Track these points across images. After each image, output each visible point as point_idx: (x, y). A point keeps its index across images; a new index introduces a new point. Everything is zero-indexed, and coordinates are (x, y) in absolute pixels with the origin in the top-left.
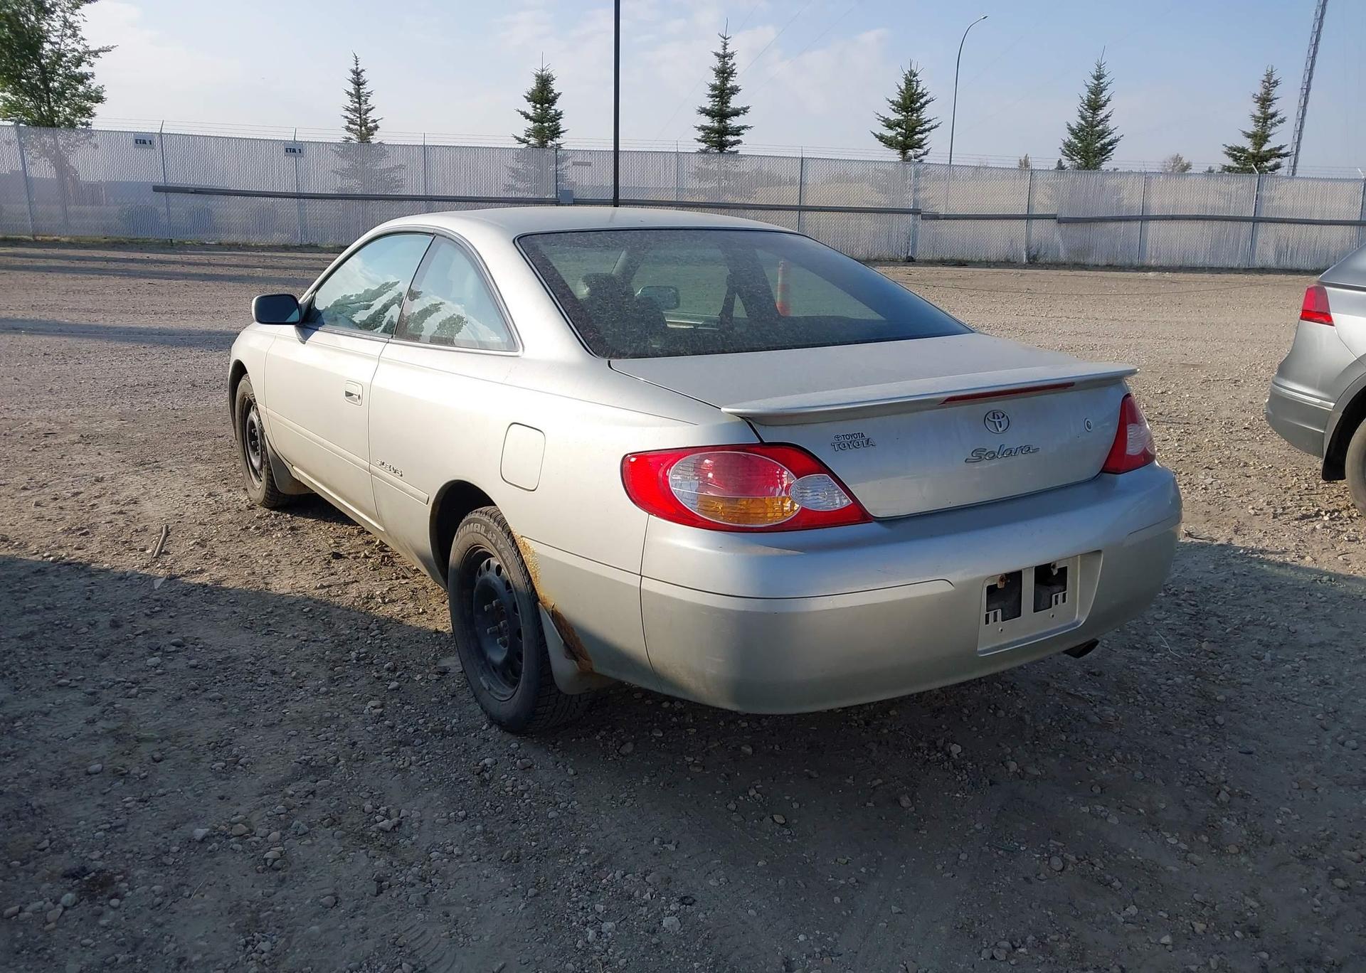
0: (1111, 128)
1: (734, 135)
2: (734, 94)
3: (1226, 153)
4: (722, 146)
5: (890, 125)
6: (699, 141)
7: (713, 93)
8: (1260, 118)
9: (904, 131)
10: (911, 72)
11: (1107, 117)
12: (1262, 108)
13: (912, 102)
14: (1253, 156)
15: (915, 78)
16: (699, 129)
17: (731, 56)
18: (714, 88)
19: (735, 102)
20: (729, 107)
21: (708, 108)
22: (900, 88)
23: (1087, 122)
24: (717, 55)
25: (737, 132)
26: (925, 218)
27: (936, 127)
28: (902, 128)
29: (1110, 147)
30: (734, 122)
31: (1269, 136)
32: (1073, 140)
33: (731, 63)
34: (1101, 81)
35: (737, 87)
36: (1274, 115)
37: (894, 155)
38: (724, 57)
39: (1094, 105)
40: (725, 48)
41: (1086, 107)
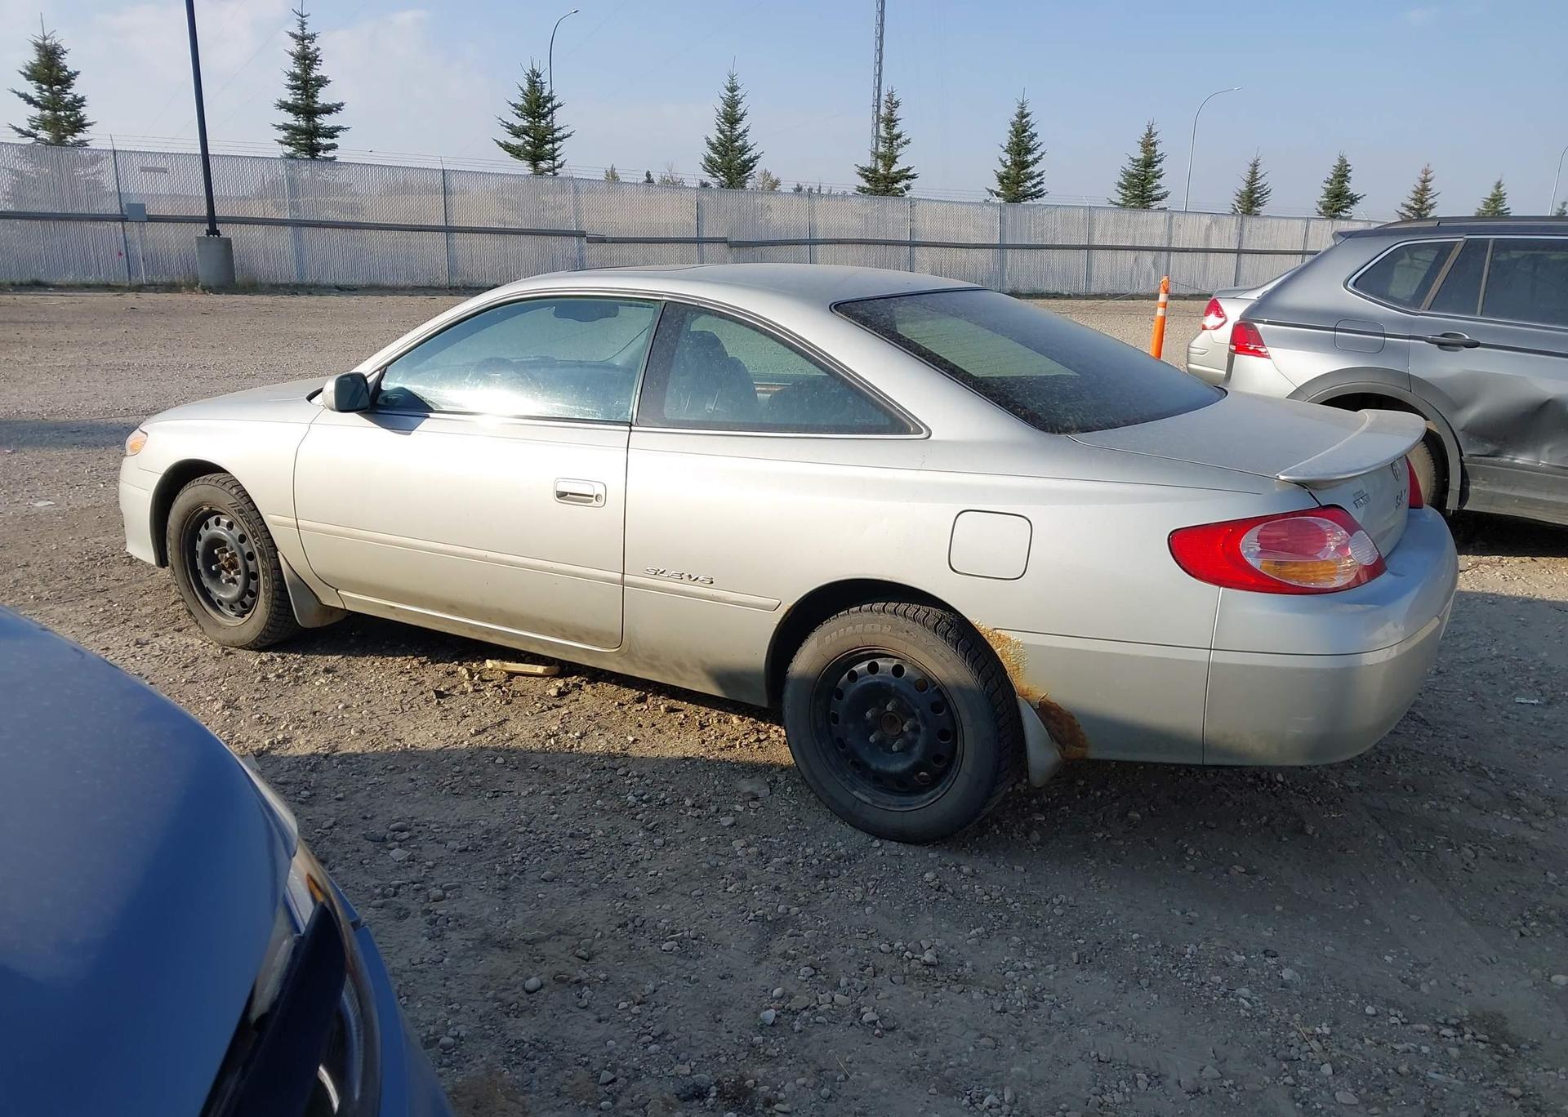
0: (750, 143)
1: (326, 138)
2: (322, 86)
3: (859, 173)
4: (313, 150)
5: (517, 132)
6: (281, 142)
7: (294, 83)
8: (886, 138)
9: (531, 140)
10: (533, 71)
11: (745, 131)
12: (888, 128)
13: (538, 107)
14: (885, 177)
15: (538, 80)
16: (279, 127)
17: (312, 38)
18: (294, 77)
19: (324, 97)
20: (317, 102)
21: (290, 102)
22: (522, 90)
23: (725, 136)
24: (295, 36)
25: (331, 133)
26: (590, 240)
27: (569, 136)
28: (530, 137)
29: (751, 164)
30: (325, 121)
31: (897, 156)
32: (713, 155)
33: (312, 47)
34: (735, 93)
35: (325, 78)
36: (899, 136)
37: (523, 167)
38: (303, 39)
39: (731, 118)
40: (303, 25)
41: (722, 120)
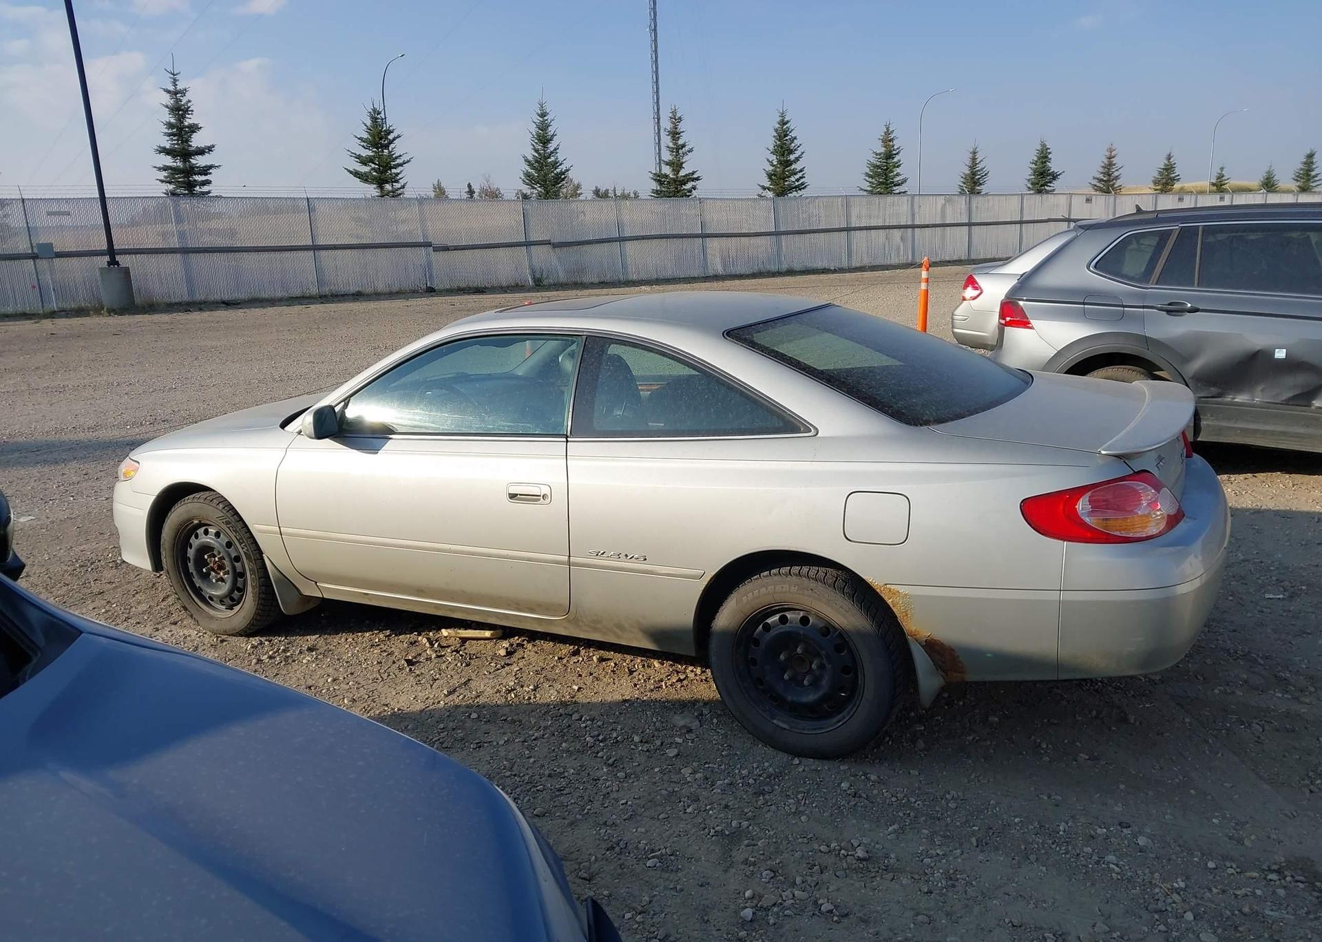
0: (560, 159)
1: (201, 175)
2: (195, 132)
3: (652, 179)
4: (190, 186)
5: (364, 161)
6: (162, 181)
7: (170, 131)
8: (673, 148)
9: (377, 166)
10: (374, 110)
11: (555, 149)
12: (674, 140)
13: (381, 139)
14: (675, 181)
15: (379, 116)
16: (160, 169)
17: (183, 92)
18: (170, 125)
19: (197, 141)
20: (191, 146)
21: (168, 147)
22: (366, 125)
23: (540, 154)
24: (168, 92)
25: (205, 170)
26: (436, 249)
27: (408, 161)
28: (375, 164)
29: (563, 177)
30: (199, 161)
31: (683, 163)
32: (530, 171)
33: (184, 100)
34: (546, 118)
35: (197, 125)
36: (683, 146)
37: (372, 190)
38: (176, 93)
39: (544, 138)
40: (175, 82)
41: (536, 141)
